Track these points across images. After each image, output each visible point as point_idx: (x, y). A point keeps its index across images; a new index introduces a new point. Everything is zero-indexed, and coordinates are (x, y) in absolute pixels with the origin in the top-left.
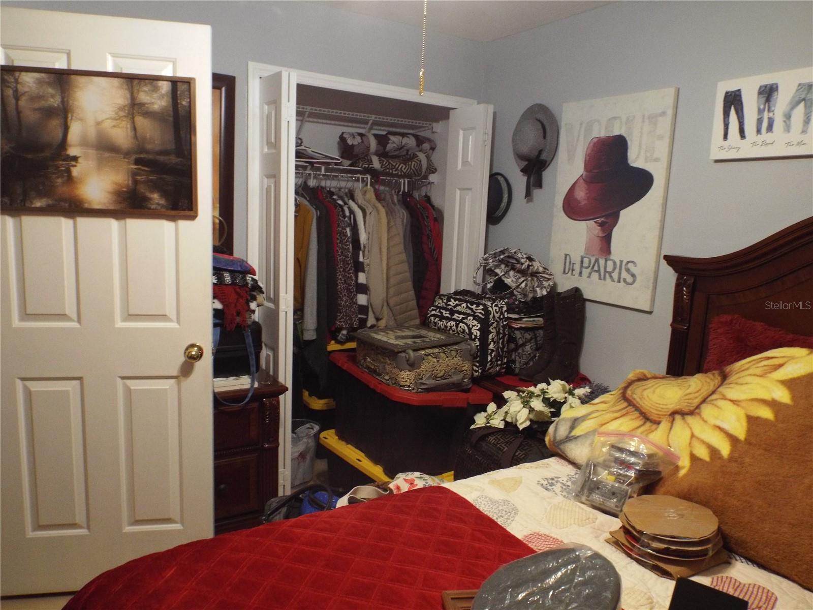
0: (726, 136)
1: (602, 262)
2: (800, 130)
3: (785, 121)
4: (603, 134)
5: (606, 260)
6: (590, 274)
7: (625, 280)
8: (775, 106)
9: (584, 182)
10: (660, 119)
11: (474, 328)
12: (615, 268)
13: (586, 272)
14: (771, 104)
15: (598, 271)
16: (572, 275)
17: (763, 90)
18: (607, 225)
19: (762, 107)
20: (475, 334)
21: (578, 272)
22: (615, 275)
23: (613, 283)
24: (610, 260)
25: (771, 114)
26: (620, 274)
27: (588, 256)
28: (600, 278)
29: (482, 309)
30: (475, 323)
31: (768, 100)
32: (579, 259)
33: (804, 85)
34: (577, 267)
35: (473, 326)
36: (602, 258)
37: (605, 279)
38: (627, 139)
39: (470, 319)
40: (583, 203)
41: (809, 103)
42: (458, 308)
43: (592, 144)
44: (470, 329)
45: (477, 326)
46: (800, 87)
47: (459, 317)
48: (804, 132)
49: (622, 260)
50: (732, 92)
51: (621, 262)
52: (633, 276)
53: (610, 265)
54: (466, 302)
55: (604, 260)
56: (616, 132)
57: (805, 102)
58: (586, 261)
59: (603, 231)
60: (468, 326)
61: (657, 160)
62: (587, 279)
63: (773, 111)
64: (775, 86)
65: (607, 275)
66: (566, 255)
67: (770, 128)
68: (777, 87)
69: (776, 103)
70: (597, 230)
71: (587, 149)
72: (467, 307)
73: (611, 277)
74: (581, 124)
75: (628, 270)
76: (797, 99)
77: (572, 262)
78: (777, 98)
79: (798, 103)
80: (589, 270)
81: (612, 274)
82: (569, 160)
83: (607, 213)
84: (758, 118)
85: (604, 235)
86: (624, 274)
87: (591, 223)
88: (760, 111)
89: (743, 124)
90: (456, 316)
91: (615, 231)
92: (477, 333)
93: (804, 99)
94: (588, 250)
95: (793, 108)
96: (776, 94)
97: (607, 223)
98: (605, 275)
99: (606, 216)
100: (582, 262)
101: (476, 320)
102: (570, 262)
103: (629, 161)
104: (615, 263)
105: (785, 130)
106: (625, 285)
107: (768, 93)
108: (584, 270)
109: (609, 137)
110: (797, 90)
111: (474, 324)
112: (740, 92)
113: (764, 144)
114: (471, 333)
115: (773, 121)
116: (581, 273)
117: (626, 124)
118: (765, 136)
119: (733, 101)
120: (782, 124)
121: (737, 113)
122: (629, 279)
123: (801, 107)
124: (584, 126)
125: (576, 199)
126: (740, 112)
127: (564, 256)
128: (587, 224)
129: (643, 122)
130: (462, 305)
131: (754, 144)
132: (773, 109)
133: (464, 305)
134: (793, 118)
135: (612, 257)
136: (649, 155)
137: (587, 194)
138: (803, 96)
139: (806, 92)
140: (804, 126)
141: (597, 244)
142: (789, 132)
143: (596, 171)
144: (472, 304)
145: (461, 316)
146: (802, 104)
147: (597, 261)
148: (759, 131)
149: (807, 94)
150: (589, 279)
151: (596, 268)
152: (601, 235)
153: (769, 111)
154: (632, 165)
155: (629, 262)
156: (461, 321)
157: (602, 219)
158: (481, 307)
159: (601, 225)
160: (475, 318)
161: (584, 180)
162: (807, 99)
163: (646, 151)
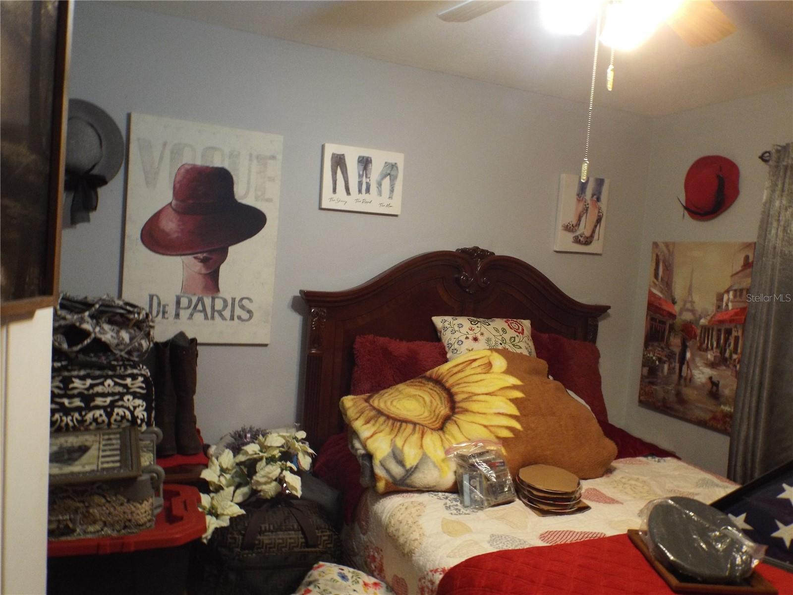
0: (334, 191)
1: (208, 301)
2: (388, 197)
3: (378, 187)
4: (199, 162)
5: (213, 299)
6: (192, 315)
7: (239, 318)
8: (370, 175)
9: (173, 212)
10: (271, 162)
11: (138, 410)
12: (225, 306)
13: (185, 314)
14: (368, 172)
15: (204, 310)
16: (163, 317)
17: (361, 160)
18: (211, 261)
19: (361, 173)
20: (141, 416)
21: (174, 313)
22: (227, 313)
23: (224, 322)
24: (218, 297)
25: (368, 180)
26: (233, 311)
27: (186, 295)
28: (206, 317)
29: (142, 382)
30: (138, 402)
31: (365, 168)
32: (175, 299)
33: (389, 164)
34: (171, 309)
35: (135, 408)
36: (208, 297)
37: (213, 317)
38: (232, 173)
39: (128, 400)
40: (175, 235)
41: (392, 178)
42: (99, 389)
43: (183, 170)
44: (132, 413)
45: (142, 406)
46: (386, 165)
47: (105, 402)
48: (390, 198)
49: (234, 296)
50: (338, 155)
51: (234, 300)
52: (249, 312)
53: (219, 304)
54: (111, 377)
55: (210, 299)
56: (217, 163)
57: (390, 176)
58: (184, 302)
59: (207, 268)
60: (128, 409)
61: (269, 200)
62: (188, 321)
63: (369, 178)
64: (369, 159)
65: (216, 314)
66: (151, 297)
67: (368, 190)
68: (371, 160)
69: (371, 172)
70: (198, 267)
71: (176, 175)
72: (116, 384)
73: (221, 315)
74: (165, 144)
75: (242, 307)
76: (384, 172)
77: (162, 303)
78: (371, 168)
79: (385, 176)
80: (190, 311)
81: (223, 313)
82: (147, 183)
83: (210, 249)
84: (359, 180)
85: (208, 272)
86: (238, 311)
87: (189, 259)
88: (360, 176)
89: (348, 183)
90: (99, 401)
91: (223, 269)
92: (143, 415)
93: (389, 174)
94: (185, 288)
95: (382, 179)
96: (370, 165)
97: (211, 259)
98: (212, 314)
99: (209, 252)
100: (178, 303)
101: (139, 398)
102: (159, 304)
103: (237, 197)
104: (225, 301)
105: (378, 195)
106: (240, 322)
107: (365, 163)
108: (182, 312)
109: (207, 168)
110: (385, 166)
111: (136, 404)
112: (344, 157)
113: (364, 201)
114: (134, 418)
115: (370, 185)
116: (177, 315)
117: (230, 158)
118: (364, 196)
119: (339, 162)
120: (376, 189)
121: (343, 173)
122: (245, 315)
123: (388, 178)
124: (169, 148)
125: (163, 231)
126: (345, 172)
127: (148, 297)
128: (182, 259)
129: (251, 160)
130: (106, 384)
131: (357, 200)
132: (369, 176)
133: (109, 382)
134: (383, 186)
135: (221, 295)
136: (259, 193)
137: (179, 225)
138: (389, 172)
139: (390, 169)
140: (390, 193)
141: (199, 282)
142: (381, 196)
143: (191, 201)
144: (123, 377)
145: (109, 400)
146: (389, 176)
147: (200, 300)
148: (360, 191)
149: (391, 171)
150: (191, 321)
151: (200, 307)
152: (204, 271)
153: (366, 177)
154: (240, 201)
155: (242, 299)
156: (113, 405)
157: (205, 255)
158: (141, 379)
159: (204, 261)
160: (135, 395)
161: (174, 210)
162: (391, 174)
163: (256, 190)
